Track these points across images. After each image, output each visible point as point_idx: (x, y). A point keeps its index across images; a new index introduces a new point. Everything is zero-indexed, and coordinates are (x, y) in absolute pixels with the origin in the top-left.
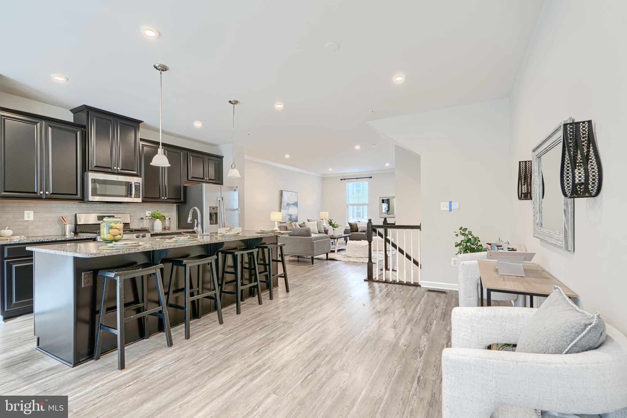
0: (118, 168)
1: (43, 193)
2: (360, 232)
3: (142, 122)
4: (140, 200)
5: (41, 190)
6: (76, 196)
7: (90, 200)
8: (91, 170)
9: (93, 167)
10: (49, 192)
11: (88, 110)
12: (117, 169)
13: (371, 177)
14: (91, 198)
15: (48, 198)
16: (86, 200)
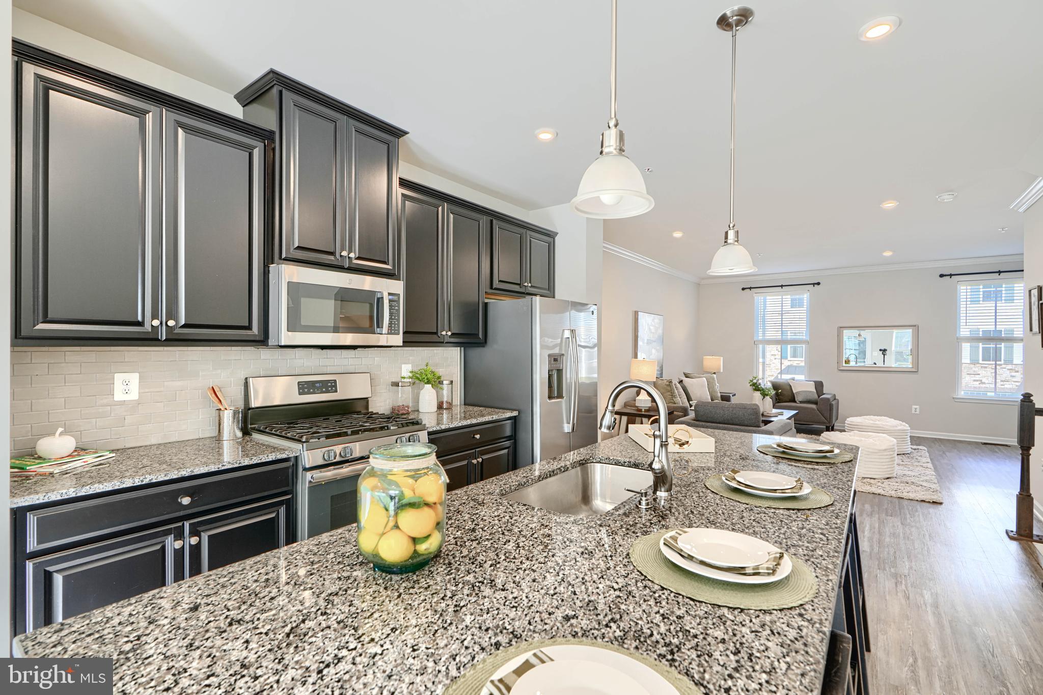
0: (352, 255)
1: (161, 323)
2: (801, 402)
3: (406, 133)
4: (398, 339)
5: (154, 316)
6: (248, 332)
7: (283, 344)
8: (286, 259)
9: (292, 250)
10: (176, 319)
11: (281, 88)
12: (349, 257)
13: (818, 284)
14: (286, 337)
15: (174, 340)
16: (271, 342)
